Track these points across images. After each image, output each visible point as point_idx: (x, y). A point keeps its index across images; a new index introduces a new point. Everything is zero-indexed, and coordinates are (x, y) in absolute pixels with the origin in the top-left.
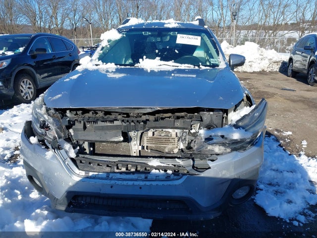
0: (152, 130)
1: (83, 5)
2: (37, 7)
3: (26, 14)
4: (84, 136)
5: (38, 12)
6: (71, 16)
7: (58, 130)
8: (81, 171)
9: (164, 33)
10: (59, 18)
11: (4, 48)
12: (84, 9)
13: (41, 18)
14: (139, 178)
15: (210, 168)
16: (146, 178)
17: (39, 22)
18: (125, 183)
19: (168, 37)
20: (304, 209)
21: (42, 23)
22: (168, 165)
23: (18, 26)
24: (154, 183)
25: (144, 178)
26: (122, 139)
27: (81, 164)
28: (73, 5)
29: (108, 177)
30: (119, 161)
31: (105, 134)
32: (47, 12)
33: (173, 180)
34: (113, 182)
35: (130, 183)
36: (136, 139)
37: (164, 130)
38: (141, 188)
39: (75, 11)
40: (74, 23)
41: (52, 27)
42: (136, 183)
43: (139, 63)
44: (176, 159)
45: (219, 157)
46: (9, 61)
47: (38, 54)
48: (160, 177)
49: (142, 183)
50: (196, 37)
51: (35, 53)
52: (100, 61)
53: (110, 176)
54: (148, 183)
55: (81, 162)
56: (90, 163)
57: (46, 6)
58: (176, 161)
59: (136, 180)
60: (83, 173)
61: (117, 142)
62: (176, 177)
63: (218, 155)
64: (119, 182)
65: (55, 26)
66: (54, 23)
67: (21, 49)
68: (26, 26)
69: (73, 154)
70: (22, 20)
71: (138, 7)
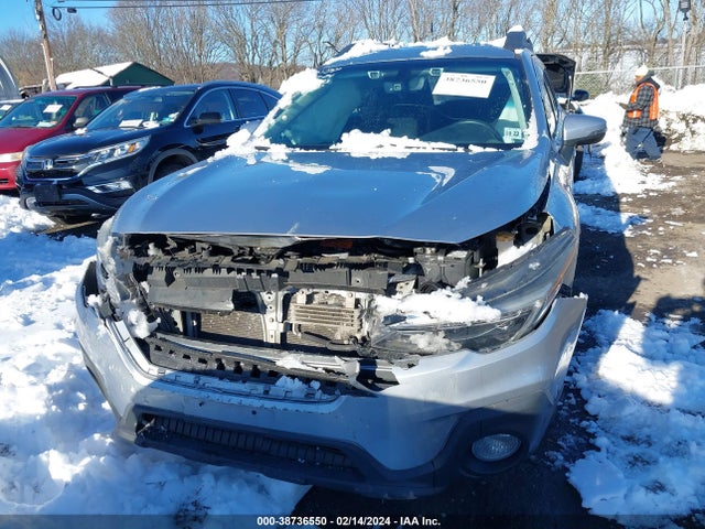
0: (305, 290)
1: (337, 14)
2: (247, 25)
3: (227, 41)
4: (165, 296)
5: (249, 36)
6: (312, 39)
7: (121, 282)
8: (152, 367)
9: (414, 72)
10: (289, 45)
11: (152, 114)
12: (340, 21)
13: (255, 47)
14: (253, 392)
15: (396, 383)
16: (266, 392)
17: (251, 55)
18: (225, 398)
19: (422, 81)
20: (698, 511)
21: (256, 58)
22: (314, 370)
23: (213, 66)
24: (280, 406)
25: (262, 391)
26: (231, 306)
27: (157, 353)
28: (318, 14)
29: (197, 382)
30: (224, 352)
31: (203, 294)
32: (267, 33)
33: (319, 402)
34: (204, 394)
35: (235, 400)
36: (274, 308)
37: (331, 292)
38: (254, 413)
39: (321, 26)
40: (318, 52)
41: (275, 65)
42: (246, 401)
43: (341, 142)
44: (336, 358)
45: (423, 360)
46: (146, 139)
47: (206, 125)
48: (294, 395)
49: (256, 403)
50: (483, 77)
51: (200, 122)
52: (268, 140)
53: (201, 382)
54: (268, 404)
55: (158, 348)
56: (171, 352)
57: (265, 21)
58: (334, 361)
59: (248, 395)
60: (155, 371)
61: (223, 313)
62: (325, 397)
63: (423, 354)
64: (216, 396)
65: (281, 62)
66: (280, 55)
67: (173, 117)
68: (226, 64)
69: (143, 331)
70: (221, 55)
71: (456, 9)
